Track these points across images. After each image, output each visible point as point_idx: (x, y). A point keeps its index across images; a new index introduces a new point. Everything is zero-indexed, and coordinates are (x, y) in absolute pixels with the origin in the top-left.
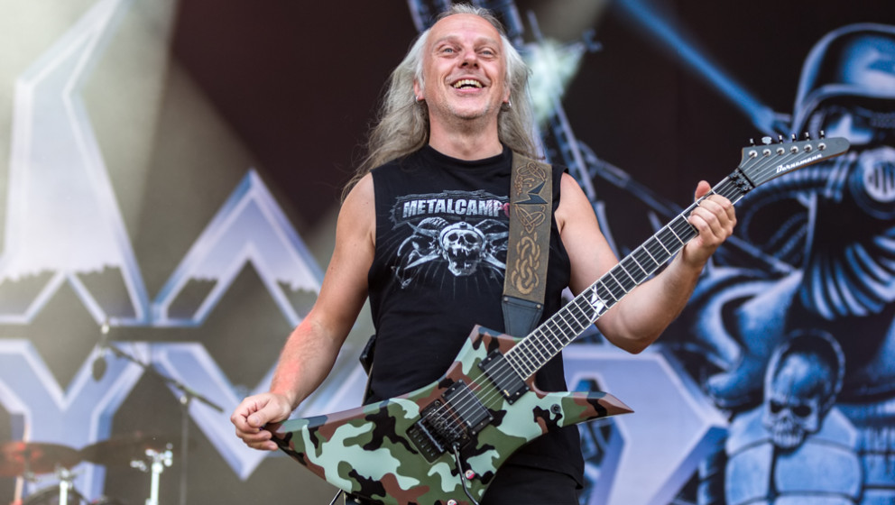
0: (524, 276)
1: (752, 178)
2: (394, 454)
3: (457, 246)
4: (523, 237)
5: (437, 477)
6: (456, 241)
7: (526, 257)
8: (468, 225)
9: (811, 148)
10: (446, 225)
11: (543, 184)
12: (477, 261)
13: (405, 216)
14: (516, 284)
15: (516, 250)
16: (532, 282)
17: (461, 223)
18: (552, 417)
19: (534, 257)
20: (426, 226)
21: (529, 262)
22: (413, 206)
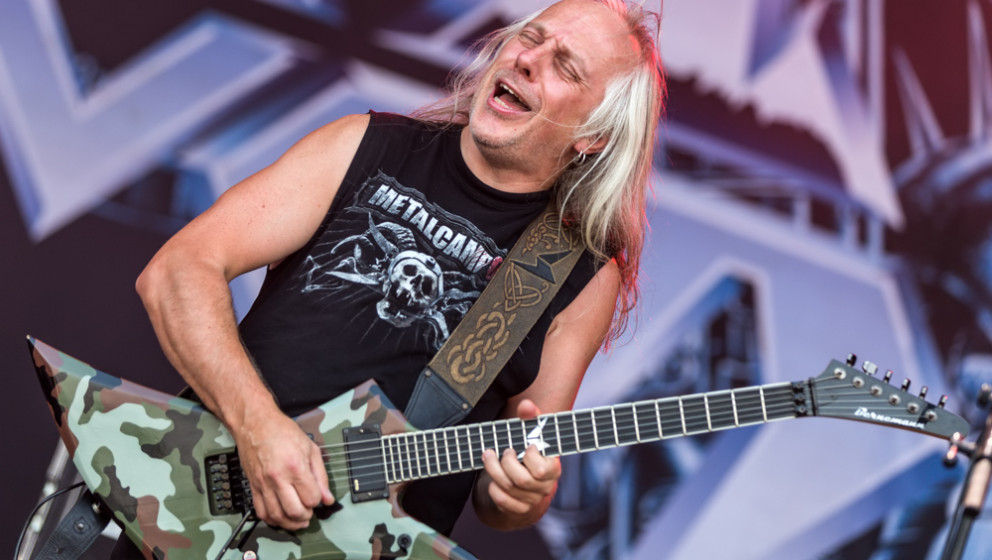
0: (468, 359)
1: (820, 402)
2: (174, 477)
3: (407, 285)
4: (495, 310)
5: (209, 537)
6: (410, 278)
7: (484, 338)
8: (437, 266)
9: (917, 410)
10: (412, 248)
11: (566, 254)
12: (417, 317)
13: (371, 202)
14: (451, 361)
15: (476, 322)
16: (474, 372)
17: (429, 258)
18: (395, 548)
19: (494, 342)
20: (387, 233)
21: (484, 345)
22: (389, 196)
